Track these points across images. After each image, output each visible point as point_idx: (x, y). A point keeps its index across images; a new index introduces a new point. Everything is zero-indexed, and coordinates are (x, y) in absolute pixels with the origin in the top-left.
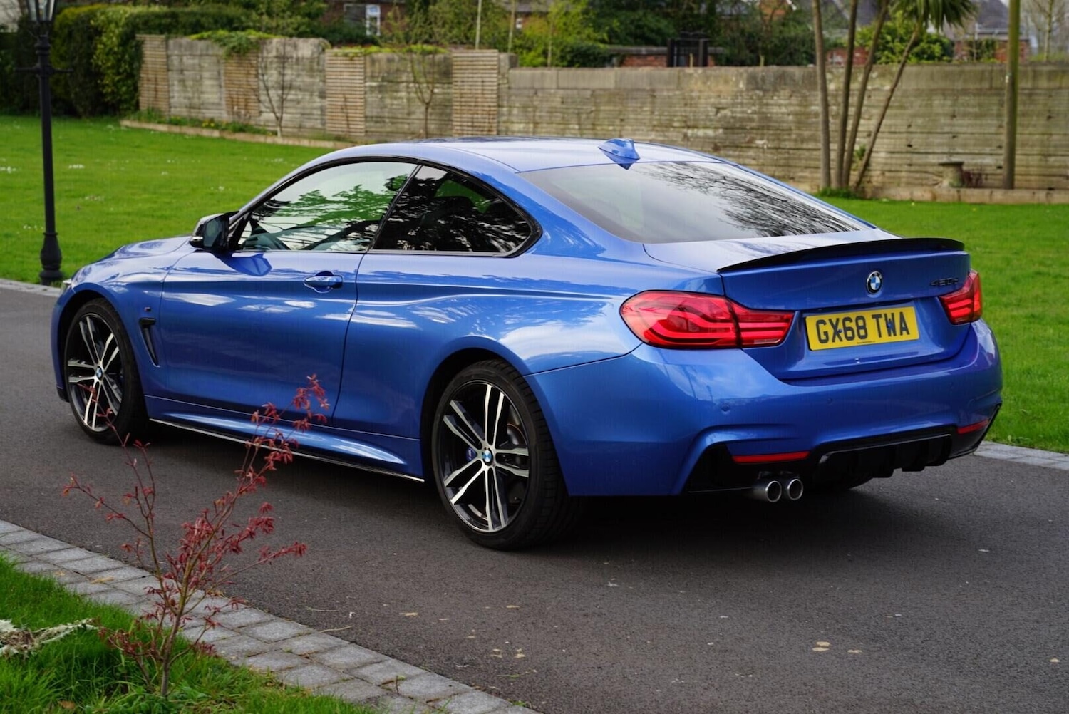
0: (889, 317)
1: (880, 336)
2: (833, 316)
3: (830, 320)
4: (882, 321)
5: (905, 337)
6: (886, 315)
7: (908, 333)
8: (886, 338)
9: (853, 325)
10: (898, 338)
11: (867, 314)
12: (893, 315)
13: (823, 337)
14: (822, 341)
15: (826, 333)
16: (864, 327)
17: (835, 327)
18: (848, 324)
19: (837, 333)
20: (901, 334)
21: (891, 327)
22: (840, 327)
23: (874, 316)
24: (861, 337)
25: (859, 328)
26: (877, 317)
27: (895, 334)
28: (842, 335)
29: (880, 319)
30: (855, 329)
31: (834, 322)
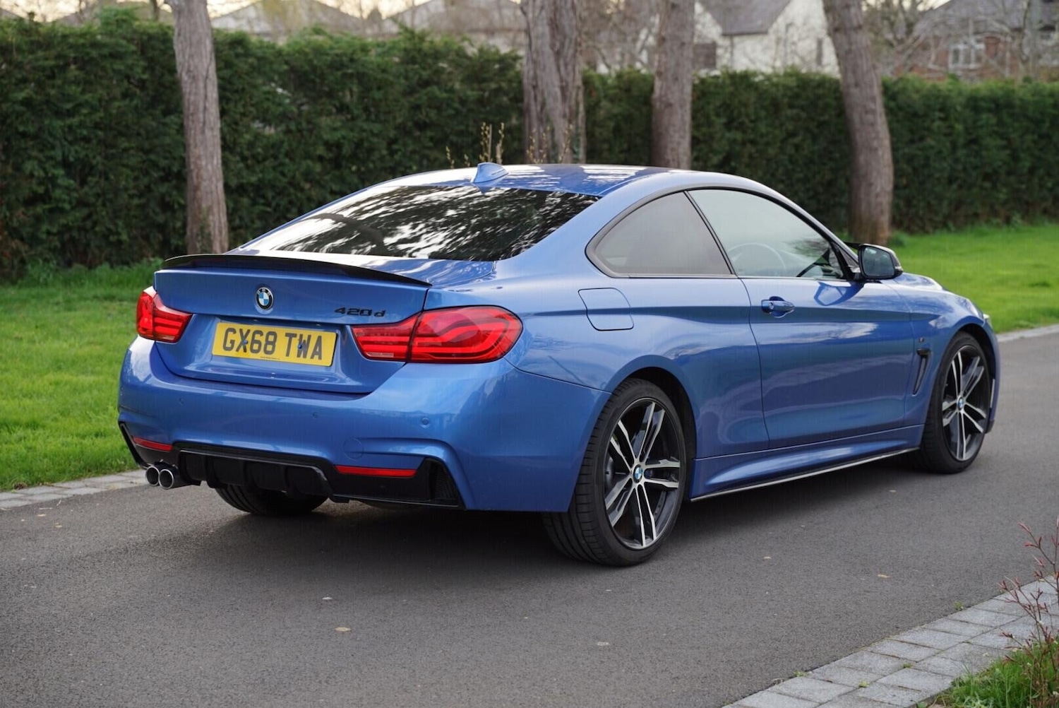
0: (305, 338)
1: (288, 354)
2: (245, 327)
3: (241, 331)
4: (295, 342)
5: (316, 361)
6: (301, 336)
7: (320, 358)
8: (293, 358)
9: (262, 339)
10: (308, 361)
11: (281, 331)
12: (309, 337)
13: (229, 345)
14: (226, 348)
15: (232, 342)
16: (273, 343)
17: (244, 337)
18: (257, 337)
19: (243, 343)
20: (312, 357)
21: (303, 347)
22: (249, 338)
23: (287, 335)
24: (266, 352)
25: (268, 343)
26: (291, 336)
27: (305, 356)
28: (248, 346)
29: (293, 339)
30: (263, 342)
31: (244, 333)
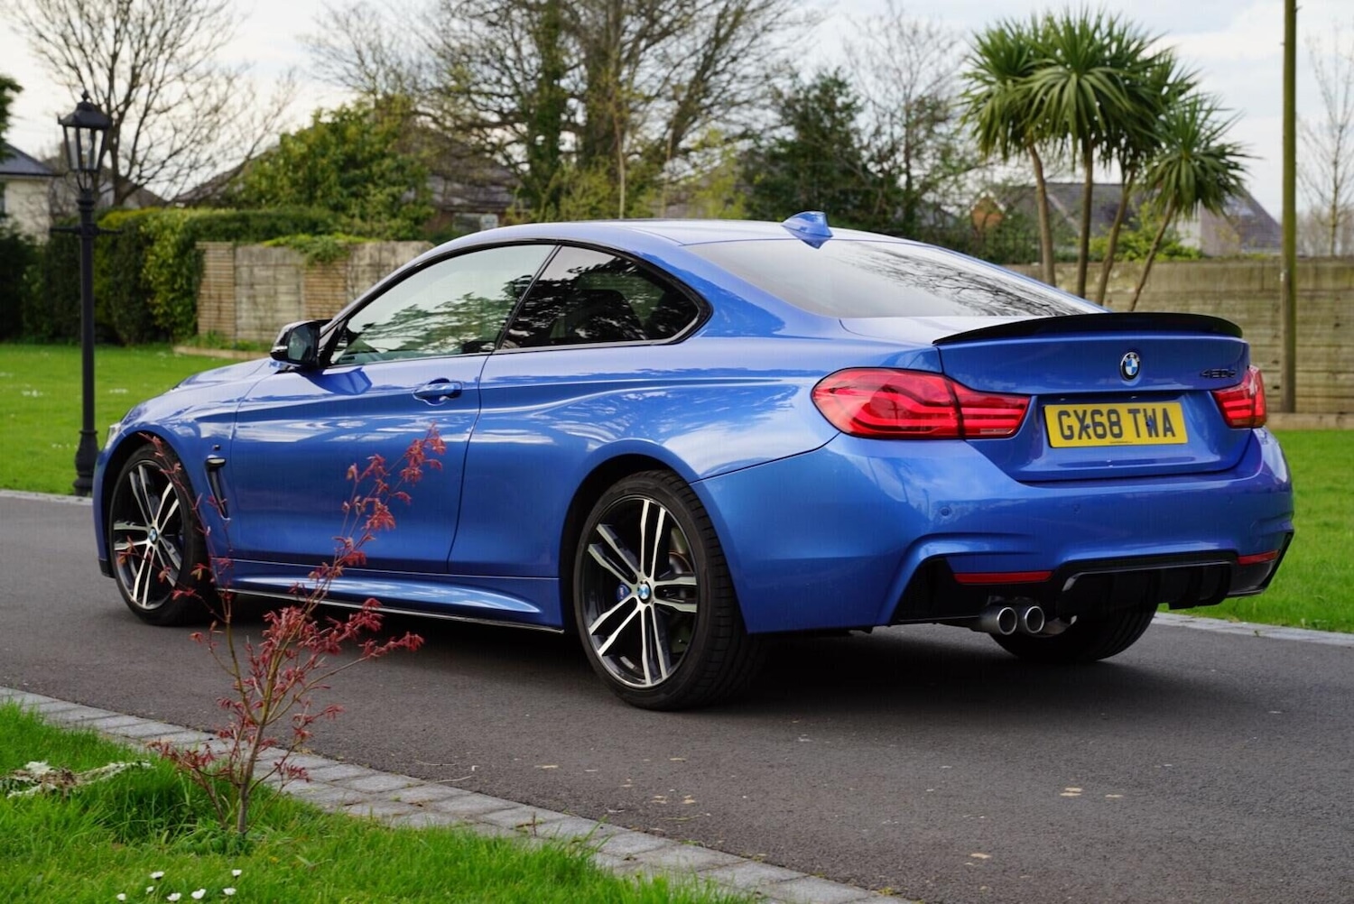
0: (1150, 413)
1: (1138, 436)
2: (1080, 408)
3: (1075, 412)
4: (1141, 418)
5: (1169, 439)
6: (1145, 410)
7: (1174, 435)
8: (1145, 439)
9: (1104, 420)
10: (1161, 440)
11: (1123, 408)
12: (1154, 411)
13: (1067, 432)
14: (1067, 438)
15: (1070, 428)
16: (1118, 423)
17: (1082, 421)
18: (1098, 418)
19: (1084, 428)
20: (1165, 435)
21: (1151, 425)
22: (1088, 421)
23: (1130, 411)
24: (1115, 436)
25: (1112, 424)
26: (1134, 412)
27: (1157, 435)
28: (1091, 431)
29: (1138, 415)
30: (1107, 425)
31: (1081, 415)
